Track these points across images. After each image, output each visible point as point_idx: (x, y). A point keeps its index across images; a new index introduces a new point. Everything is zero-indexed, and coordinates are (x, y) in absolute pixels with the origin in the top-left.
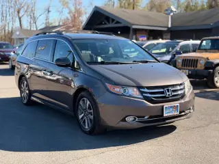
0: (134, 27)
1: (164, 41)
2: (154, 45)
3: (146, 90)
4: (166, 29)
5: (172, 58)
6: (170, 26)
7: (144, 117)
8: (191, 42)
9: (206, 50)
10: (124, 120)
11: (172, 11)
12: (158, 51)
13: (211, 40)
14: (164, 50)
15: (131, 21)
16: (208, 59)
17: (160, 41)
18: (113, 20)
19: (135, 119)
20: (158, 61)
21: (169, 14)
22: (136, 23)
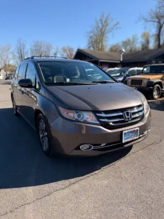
0: (100, 61)
1: (118, 69)
2: (112, 71)
3: (103, 115)
4: (119, 62)
5: (124, 79)
6: (122, 60)
7: (100, 145)
8: (136, 69)
9: (147, 74)
10: (78, 148)
11: (123, 52)
12: (115, 75)
13: (150, 66)
14: (118, 74)
15: (98, 57)
16: (149, 79)
17: (116, 68)
18: (88, 57)
19: (90, 147)
20: (117, 82)
21: (121, 53)
22: (102, 58)
